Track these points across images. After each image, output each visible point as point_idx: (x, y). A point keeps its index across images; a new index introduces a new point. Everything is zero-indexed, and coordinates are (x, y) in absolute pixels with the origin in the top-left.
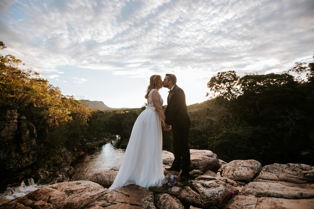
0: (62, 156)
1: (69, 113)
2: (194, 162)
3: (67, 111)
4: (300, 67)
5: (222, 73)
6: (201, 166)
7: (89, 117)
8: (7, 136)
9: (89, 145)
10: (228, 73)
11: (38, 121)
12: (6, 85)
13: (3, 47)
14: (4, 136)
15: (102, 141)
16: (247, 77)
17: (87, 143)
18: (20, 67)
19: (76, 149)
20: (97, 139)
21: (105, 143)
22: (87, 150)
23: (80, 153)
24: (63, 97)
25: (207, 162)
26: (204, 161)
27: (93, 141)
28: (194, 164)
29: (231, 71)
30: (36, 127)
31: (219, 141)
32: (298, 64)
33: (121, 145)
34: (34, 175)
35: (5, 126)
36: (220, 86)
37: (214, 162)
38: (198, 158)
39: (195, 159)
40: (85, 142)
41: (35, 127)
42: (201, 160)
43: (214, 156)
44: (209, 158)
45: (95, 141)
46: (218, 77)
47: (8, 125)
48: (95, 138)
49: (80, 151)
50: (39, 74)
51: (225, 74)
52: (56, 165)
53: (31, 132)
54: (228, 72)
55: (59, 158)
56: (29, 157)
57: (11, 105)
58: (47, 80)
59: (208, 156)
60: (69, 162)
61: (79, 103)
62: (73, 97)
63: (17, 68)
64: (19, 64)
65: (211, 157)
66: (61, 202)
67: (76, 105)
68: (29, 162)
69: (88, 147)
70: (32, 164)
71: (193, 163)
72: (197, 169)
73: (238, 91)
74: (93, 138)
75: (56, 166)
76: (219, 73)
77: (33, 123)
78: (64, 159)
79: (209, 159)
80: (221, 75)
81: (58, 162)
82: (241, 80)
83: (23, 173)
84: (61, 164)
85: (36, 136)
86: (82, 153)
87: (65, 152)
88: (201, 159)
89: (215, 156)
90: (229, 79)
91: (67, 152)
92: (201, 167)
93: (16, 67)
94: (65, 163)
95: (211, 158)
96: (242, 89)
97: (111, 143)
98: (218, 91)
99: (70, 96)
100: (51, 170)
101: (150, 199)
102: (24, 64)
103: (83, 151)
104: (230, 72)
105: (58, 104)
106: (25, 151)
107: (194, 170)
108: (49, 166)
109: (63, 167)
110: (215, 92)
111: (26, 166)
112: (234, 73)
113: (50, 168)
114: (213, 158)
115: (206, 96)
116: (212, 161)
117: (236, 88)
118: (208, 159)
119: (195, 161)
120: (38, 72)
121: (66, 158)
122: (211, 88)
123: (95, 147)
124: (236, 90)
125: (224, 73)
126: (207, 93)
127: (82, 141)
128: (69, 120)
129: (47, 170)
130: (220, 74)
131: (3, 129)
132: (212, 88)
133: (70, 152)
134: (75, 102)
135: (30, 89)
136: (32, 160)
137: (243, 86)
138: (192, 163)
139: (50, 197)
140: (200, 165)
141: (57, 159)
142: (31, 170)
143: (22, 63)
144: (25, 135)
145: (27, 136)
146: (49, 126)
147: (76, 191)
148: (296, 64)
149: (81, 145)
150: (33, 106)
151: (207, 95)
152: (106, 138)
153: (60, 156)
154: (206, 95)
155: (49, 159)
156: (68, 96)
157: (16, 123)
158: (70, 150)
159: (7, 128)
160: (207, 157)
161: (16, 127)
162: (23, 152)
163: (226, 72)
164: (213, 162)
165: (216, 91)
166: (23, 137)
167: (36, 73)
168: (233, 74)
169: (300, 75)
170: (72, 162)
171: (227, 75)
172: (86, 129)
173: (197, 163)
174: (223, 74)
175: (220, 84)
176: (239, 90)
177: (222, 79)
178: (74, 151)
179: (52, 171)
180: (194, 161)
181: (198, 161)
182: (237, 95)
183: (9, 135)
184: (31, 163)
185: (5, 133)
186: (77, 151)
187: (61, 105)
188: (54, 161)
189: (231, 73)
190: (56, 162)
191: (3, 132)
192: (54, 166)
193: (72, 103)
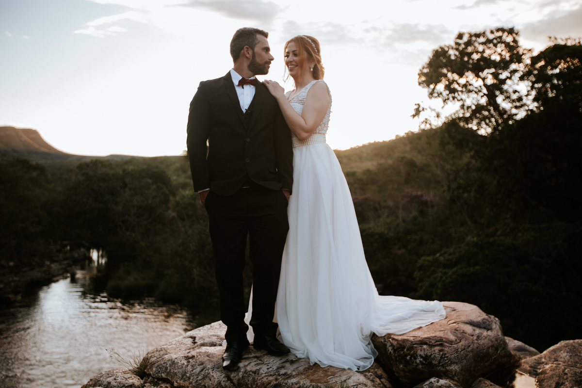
2: (425, 347)
5: (471, 36)
6: (456, 363)
10: (491, 37)
15: (36, 274)
16: (554, 53)
20: (16, 266)
21: (48, 280)
25: (472, 351)
26: (463, 342)
27: (3, 275)
28: (426, 358)
29: (502, 30)
31: (455, 269)
33: (111, 284)
36: (462, 81)
37: (497, 349)
38: (441, 334)
39: (429, 338)
42: (451, 342)
43: (494, 327)
44: (478, 331)
45: (11, 272)
46: (457, 49)
48: (11, 264)
51: (482, 40)
54: (492, 32)
59: (471, 323)
65: (485, 328)
71: (422, 353)
72: (440, 376)
73: (520, 99)
74: (3, 262)
76: (460, 36)
79: (478, 337)
80: (469, 43)
82: (535, 60)
88: (452, 338)
89: (496, 323)
90: (496, 58)
92: (454, 368)
95: (485, 333)
96: (534, 93)
97: (74, 281)
98: (454, 98)
104: (500, 34)
107: (432, 380)
110: (444, 101)
112: (514, 35)
114: (489, 333)
115: (414, 116)
116: (490, 344)
117: (515, 92)
118: (475, 338)
119: (432, 346)
122: (432, 86)
123: (11, 296)
124: (514, 96)
125: (478, 36)
126: (416, 107)
130: (466, 38)
132: (434, 89)
137: (540, 85)
138: (419, 352)
140: (450, 359)
151: (418, 112)
152: (52, 261)
154: (413, 113)
160: (469, 329)
163: (484, 33)
164: (492, 346)
165: (448, 99)
168: (509, 39)
171: (489, 41)
173: (440, 351)
174: (474, 38)
175: (461, 75)
176: (524, 98)
177: (469, 55)
180: (426, 344)
181: (441, 345)
182: (516, 115)
189: (500, 37)
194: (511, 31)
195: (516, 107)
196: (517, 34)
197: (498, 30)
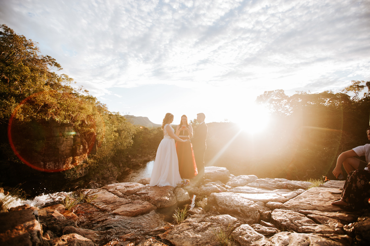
0: (109, 170)
1: (116, 129)
3: (114, 128)
4: (357, 85)
5: (269, 92)
7: (134, 134)
8: (65, 150)
9: (134, 161)
10: (275, 92)
11: (89, 138)
12: (64, 104)
13: (60, 69)
14: (63, 150)
15: (146, 158)
16: (296, 96)
17: (132, 160)
18: (72, 85)
19: (121, 165)
20: (141, 156)
21: (149, 161)
22: (131, 166)
23: (125, 169)
24: (110, 113)
27: (138, 158)
29: (279, 90)
30: (88, 142)
32: (355, 82)
34: (86, 185)
35: (63, 141)
36: (266, 105)
37: (224, 176)
40: (130, 159)
41: (86, 143)
45: (140, 158)
46: (264, 96)
47: (66, 141)
48: (140, 155)
49: (125, 167)
50: (88, 91)
52: (104, 178)
53: (84, 147)
55: (106, 172)
56: (82, 169)
57: (69, 122)
58: (95, 98)
59: (220, 171)
60: (115, 177)
61: (125, 120)
62: (119, 114)
63: (70, 86)
64: (71, 82)
66: (123, 191)
67: (121, 121)
68: (82, 174)
69: (133, 163)
70: (85, 176)
73: (287, 110)
74: (138, 155)
75: (105, 180)
76: (266, 92)
77: (85, 139)
78: (111, 173)
80: (268, 94)
81: (106, 176)
82: (290, 99)
83: (78, 183)
84: (108, 178)
85: (88, 151)
86: (127, 169)
87: (111, 167)
91: (114, 167)
93: (68, 86)
94: (112, 177)
96: (291, 108)
99: (116, 112)
100: (100, 182)
101: (171, 190)
102: (75, 82)
103: (128, 167)
105: (106, 121)
106: (79, 164)
108: (98, 179)
109: (110, 181)
111: (79, 178)
113: (100, 181)
116: (222, 174)
117: (285, 108)
118: (219, 173)
120: (87, 90)
121: (112, 172)
123: (140, 164)
125: (271, 92)
127: (127, 157)
128: (115, 136)
129: (97, 182)
131: (62, 144)
133: (116, 168)
134: (121, 119)
135: (84, 108)
136: (85, 172)
137: (293, 106)
139: (116, 188)
140: (212, 176)
141: (105, 173)
142: (84, 182)
143: (74, 81)
144: (79, 149)
145: (81, 150)
146: (98, 142)
147: (131, 186)
148: (353, 83)
149: (126, 161)
150: (85, 123)
152: (150, 155)
153: (107, 171)
155: (98, 173)
156: (114, 112)
157: (72, 138)
158: (116, 166)
159: (65, 143)
161: (72, 143)
162: (77, 165)
163: (273, 91)
166: (78, 151)
167: (86, 91)
168: (281, 93)
169: (357, 95)
170: (118, 177)
172: (131, 145)
178: (119, 167)
179: (101, 184)
182: (287, 115)
183: (67, 149)
184: (83, 175)
185: (64, 147)
186: (122, 166)
187: (108, 122)
188: (102, 174)
189: (278, 92)
190: (104, 176)
191: (62, 146)
192: (102, 179)
193: (118, 120)
194: (282, 90)
195: (286, 112)
196: (283, 91)
197: (277, 90)
